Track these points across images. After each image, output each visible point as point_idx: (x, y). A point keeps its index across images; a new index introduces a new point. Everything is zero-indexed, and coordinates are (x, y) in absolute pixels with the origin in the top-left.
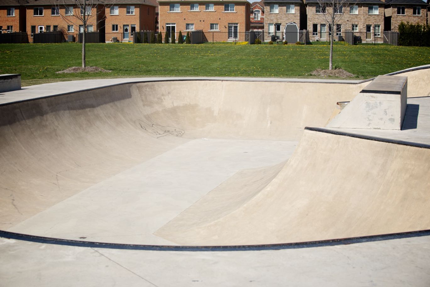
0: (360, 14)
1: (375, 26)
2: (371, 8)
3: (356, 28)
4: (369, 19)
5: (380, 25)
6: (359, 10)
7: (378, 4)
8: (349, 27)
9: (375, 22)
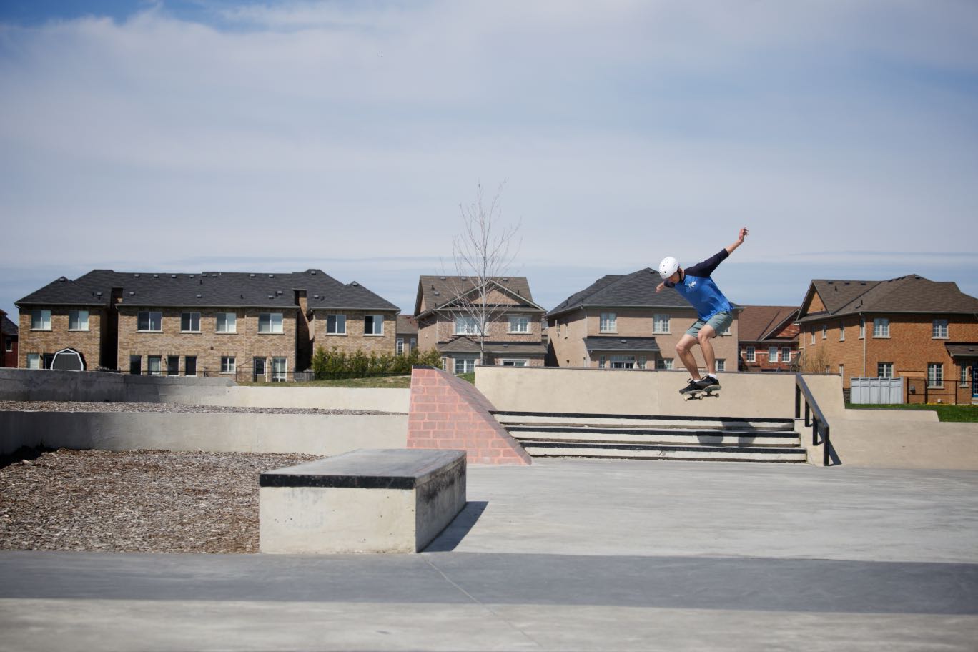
0: (239, 332)
1: (275, 361)
2: (264, 319)
3: (232, 365)
4: (259, 344)
5: (286, 357)
6: (238, 324)
7: (283, 309)
8: (214, 363)
9: (275, 350)
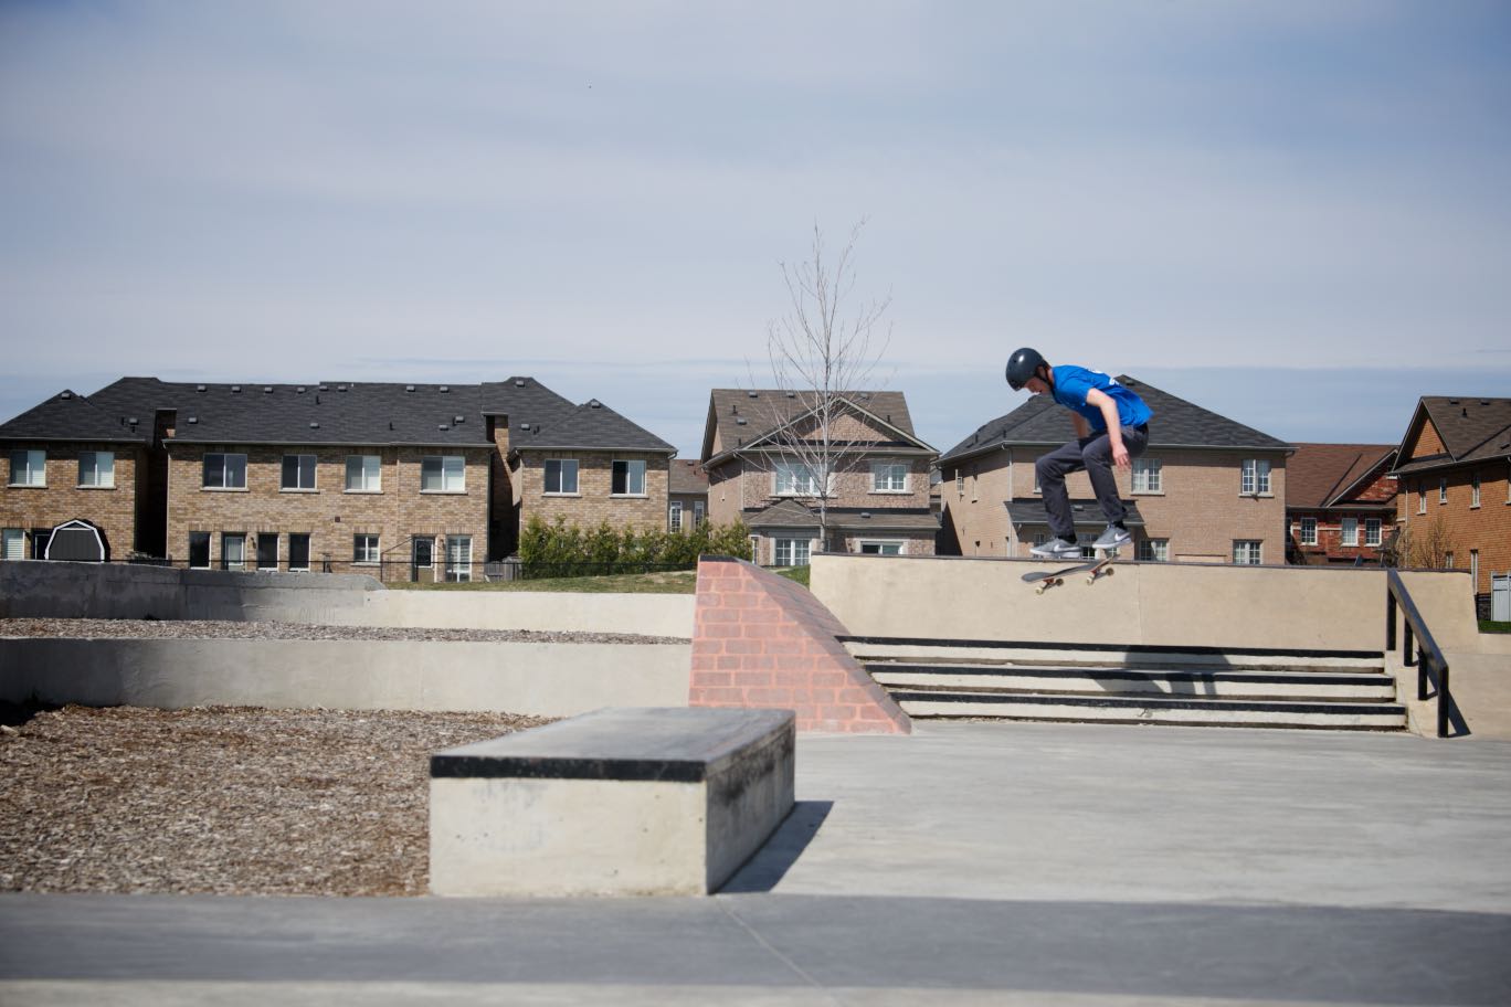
0: (388, 490)
1: (451, 542)
2: (432, 468)
3: (373, 549)
4: (423, 512)
5: (470, 535)
6: (383, 476)
7: (465, 448)
8: (340, 546)
9: (451, 523)
